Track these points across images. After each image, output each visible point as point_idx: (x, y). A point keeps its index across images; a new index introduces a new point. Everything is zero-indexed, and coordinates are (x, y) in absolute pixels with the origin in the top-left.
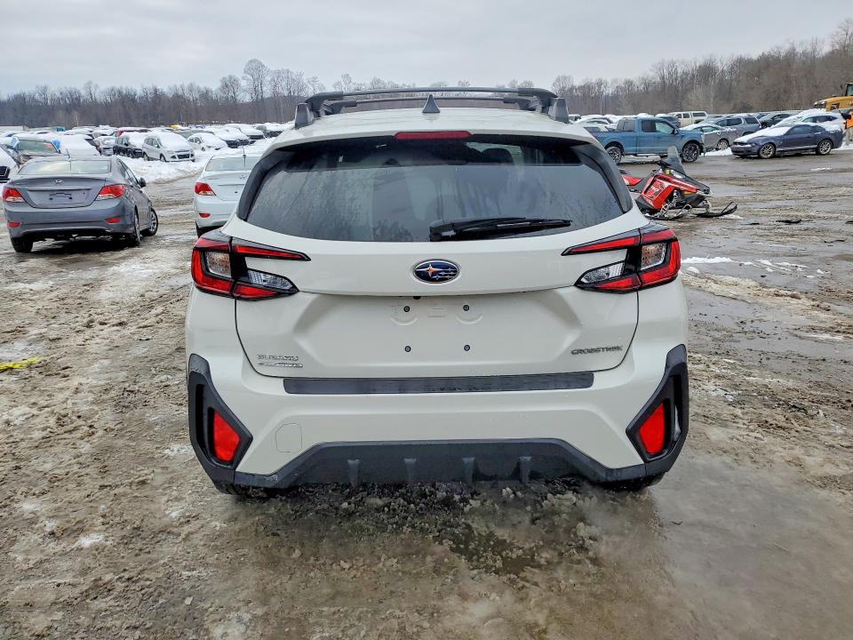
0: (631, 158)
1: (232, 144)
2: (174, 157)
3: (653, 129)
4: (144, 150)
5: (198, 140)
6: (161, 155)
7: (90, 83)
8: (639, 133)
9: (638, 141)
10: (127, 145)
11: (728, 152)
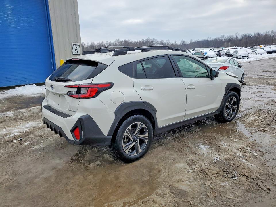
1: (268, 52)
2: (241, 57)
4: (233, 55)
5: (256, 51)
6: (237, 56)
7: (237, 33)
10: (229, 53)
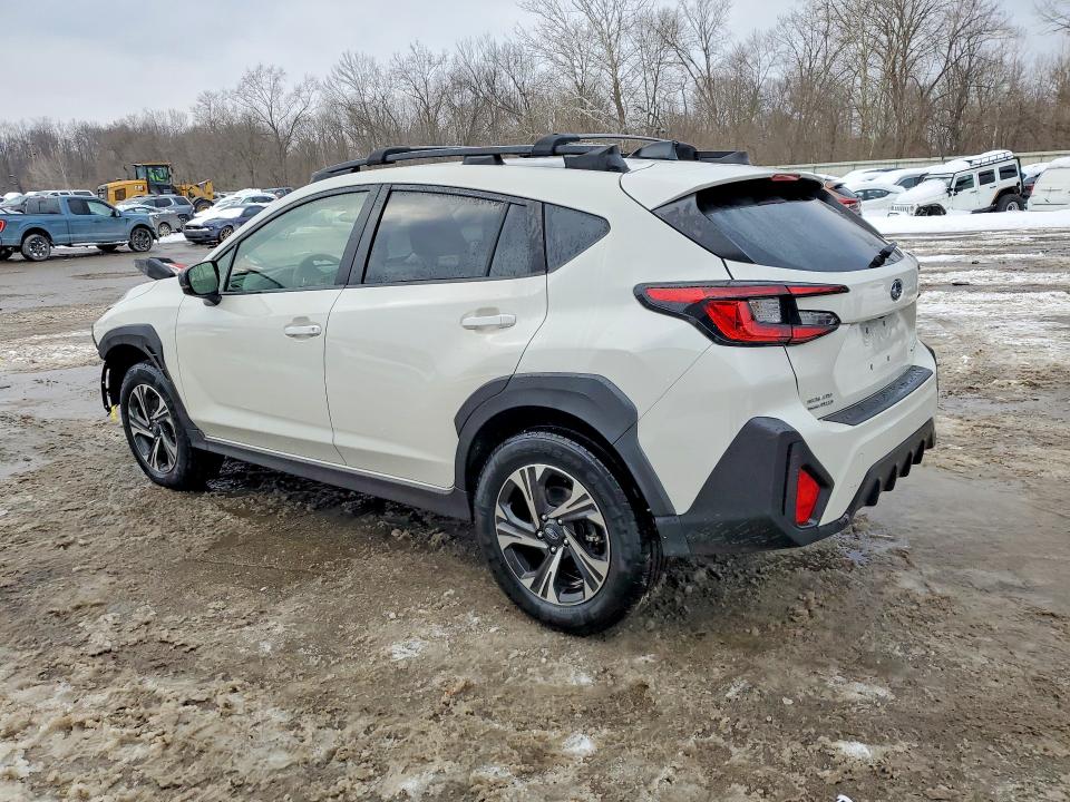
0: (61, 249)
3: (87, 211)
8: (68, 215)
9: (70, 226)
11: (181, 237)
